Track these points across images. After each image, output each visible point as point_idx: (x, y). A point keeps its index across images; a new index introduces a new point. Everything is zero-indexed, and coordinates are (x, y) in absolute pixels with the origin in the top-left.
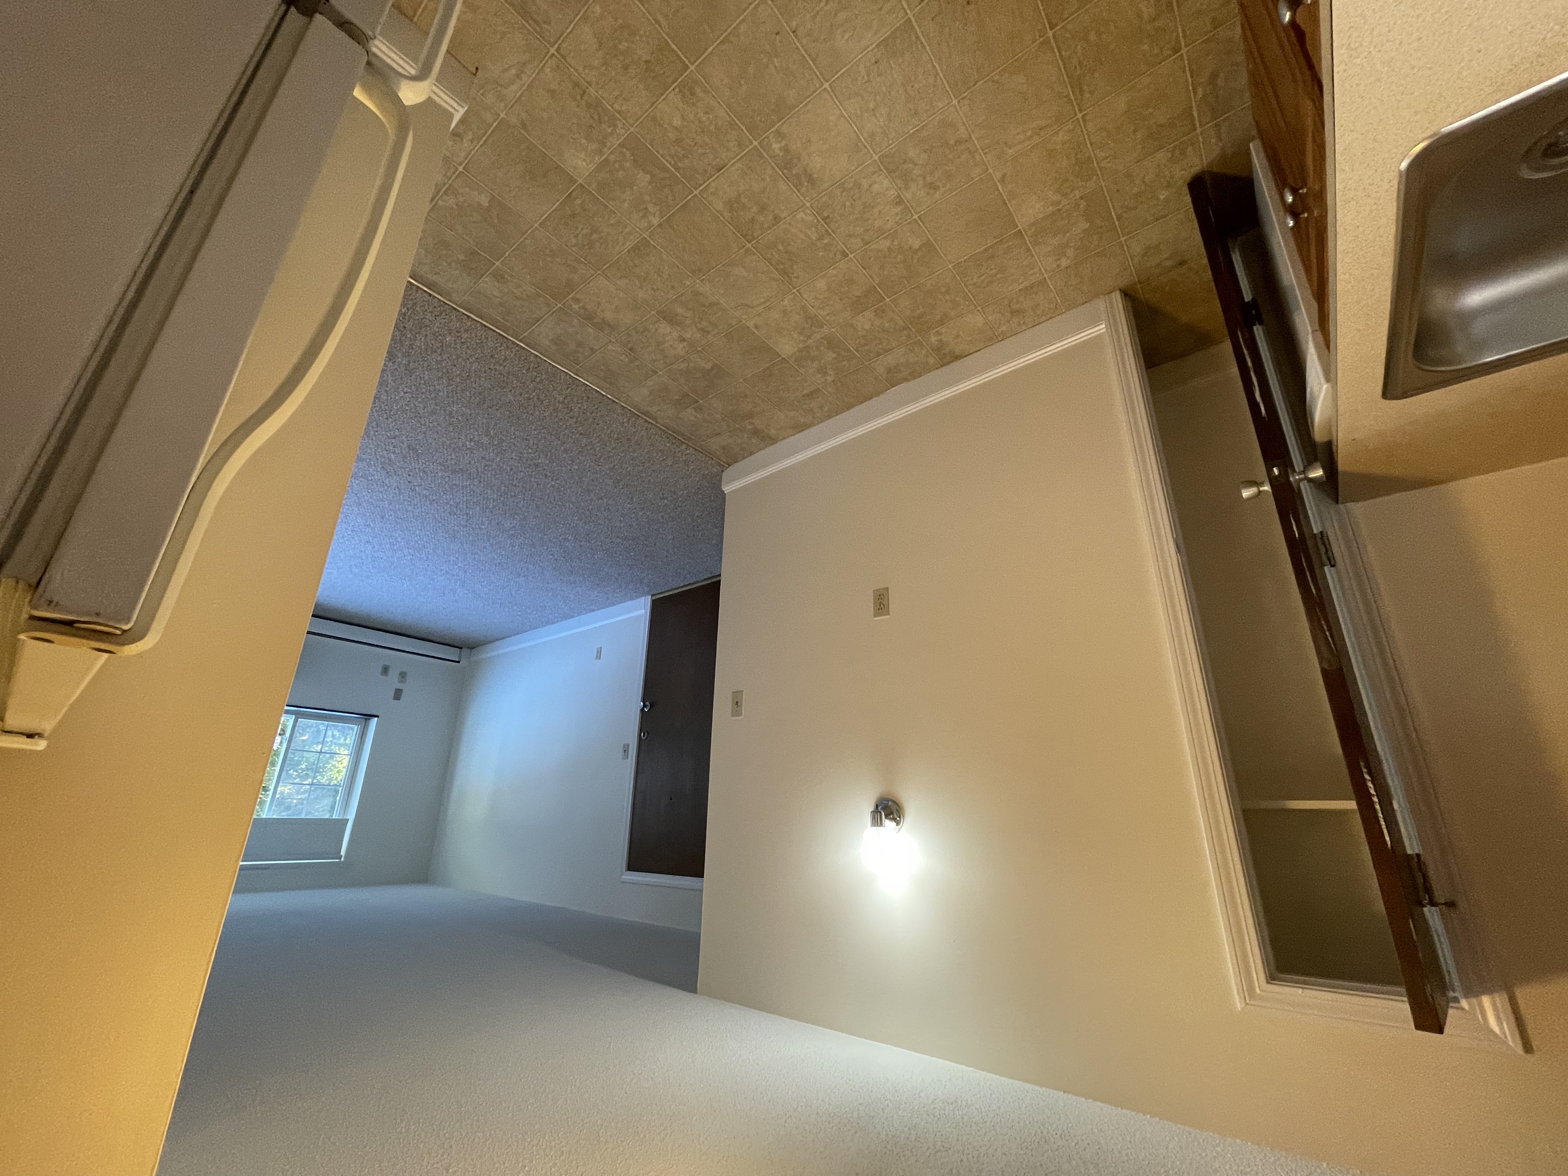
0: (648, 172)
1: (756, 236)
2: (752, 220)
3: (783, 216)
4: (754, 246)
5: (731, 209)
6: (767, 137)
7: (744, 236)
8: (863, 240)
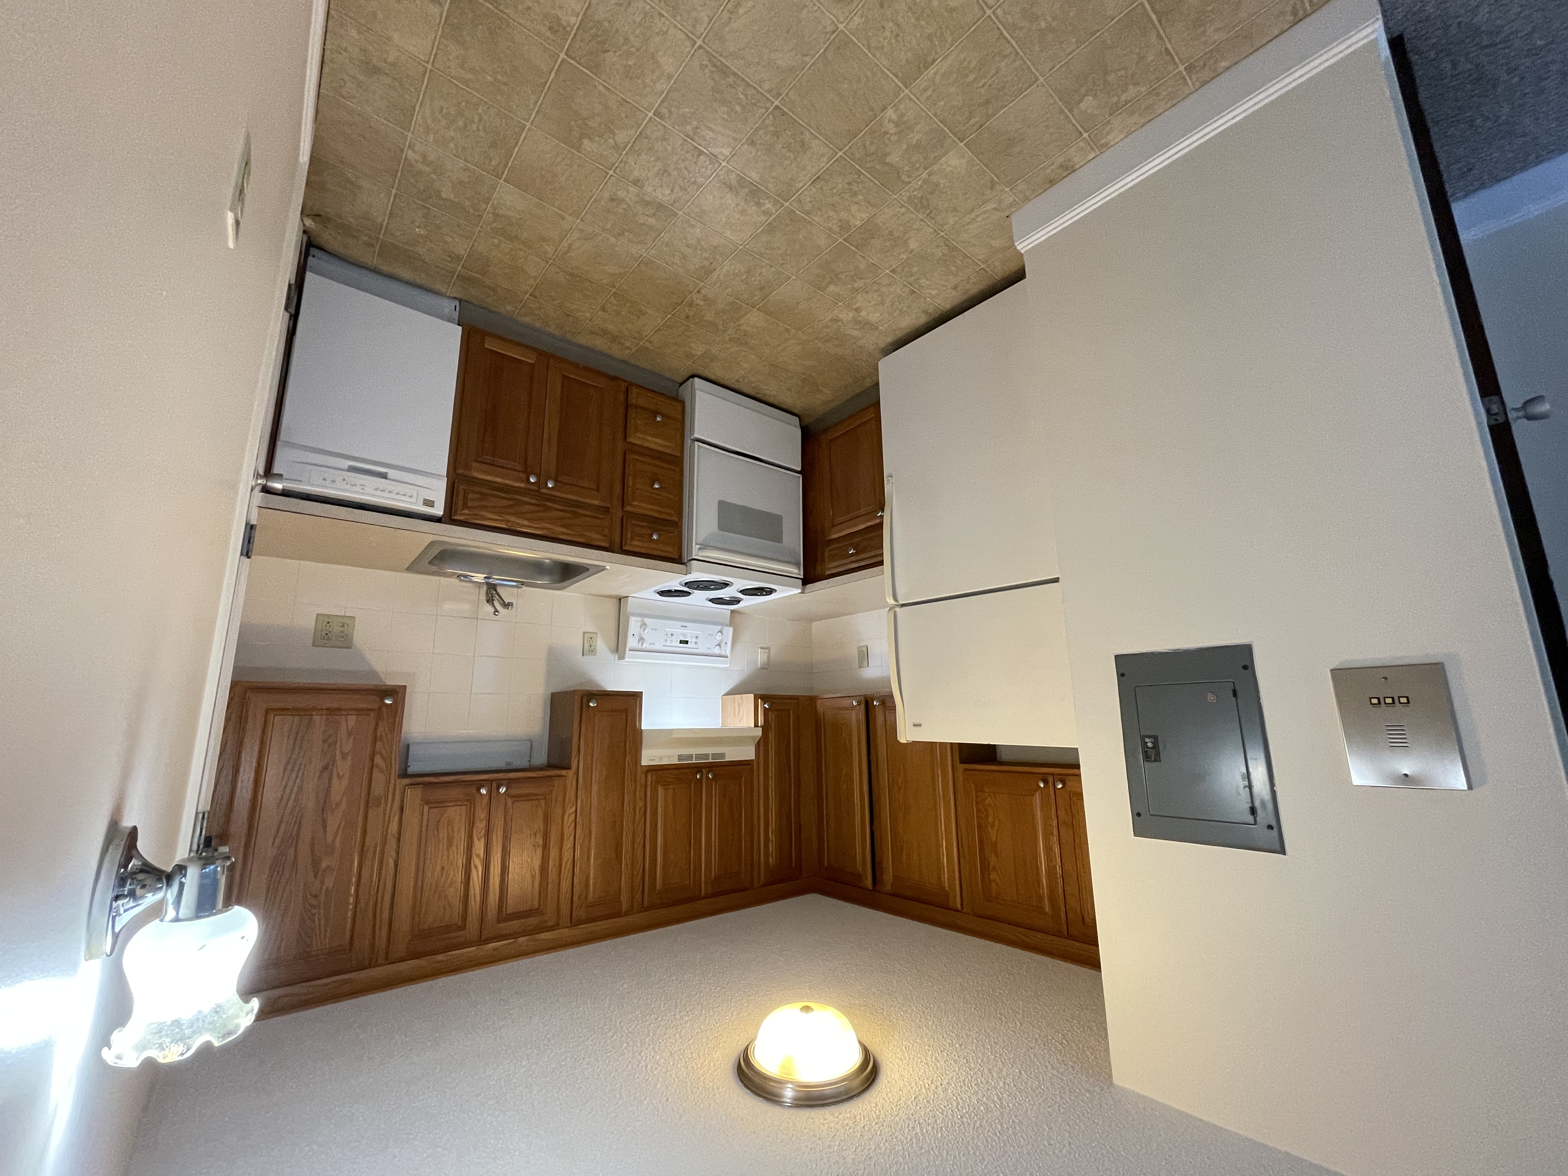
0: (890, 165)
1: (771, 116)
2: (776, 134)
3: (746, 147)
4: (769, 104)
5: (803, 144)
6: (777, 210)
7: (784, 114)
8: (647, 138)
